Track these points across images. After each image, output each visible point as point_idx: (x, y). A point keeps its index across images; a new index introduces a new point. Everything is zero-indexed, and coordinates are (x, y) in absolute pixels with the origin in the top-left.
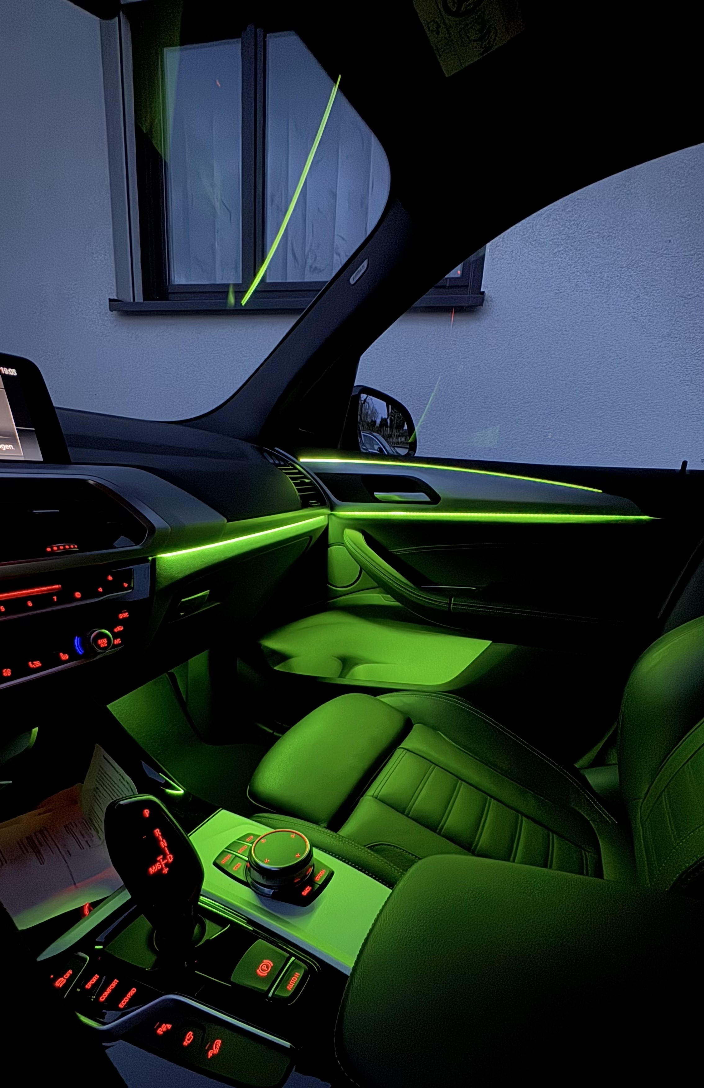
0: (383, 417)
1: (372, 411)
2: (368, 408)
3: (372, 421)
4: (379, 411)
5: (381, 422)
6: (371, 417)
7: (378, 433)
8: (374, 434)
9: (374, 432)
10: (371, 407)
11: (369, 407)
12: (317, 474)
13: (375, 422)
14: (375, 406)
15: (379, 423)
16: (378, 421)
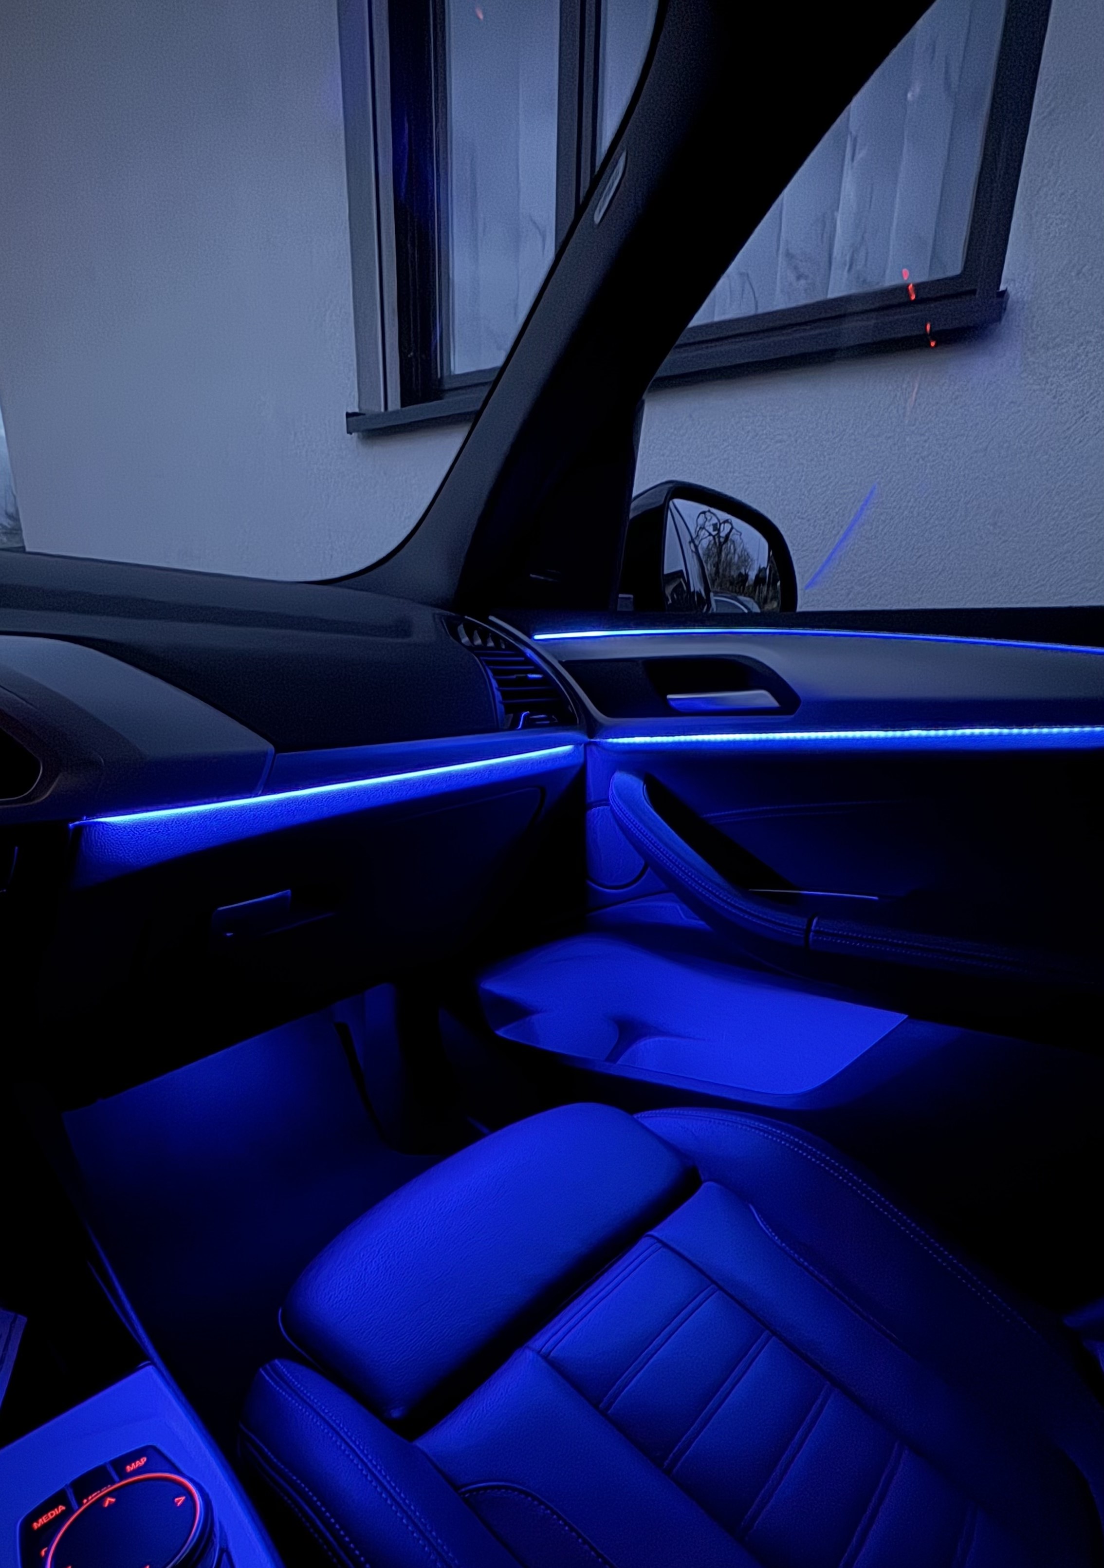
0: (762, 567)
1: (739, 557)
2: (732, 551)
3: (740, 574)
4: (753, 554)
5: (757, 576)
6: (738, 568)
7: (749, 596)
8: (741, 598)
9: (741, 595)
10: (739, 550)
11: (735, 550)
12: (565, 665)
13: (747, 576)
14: (747, 546)
15: (754, 578)
16: (752, 575)
